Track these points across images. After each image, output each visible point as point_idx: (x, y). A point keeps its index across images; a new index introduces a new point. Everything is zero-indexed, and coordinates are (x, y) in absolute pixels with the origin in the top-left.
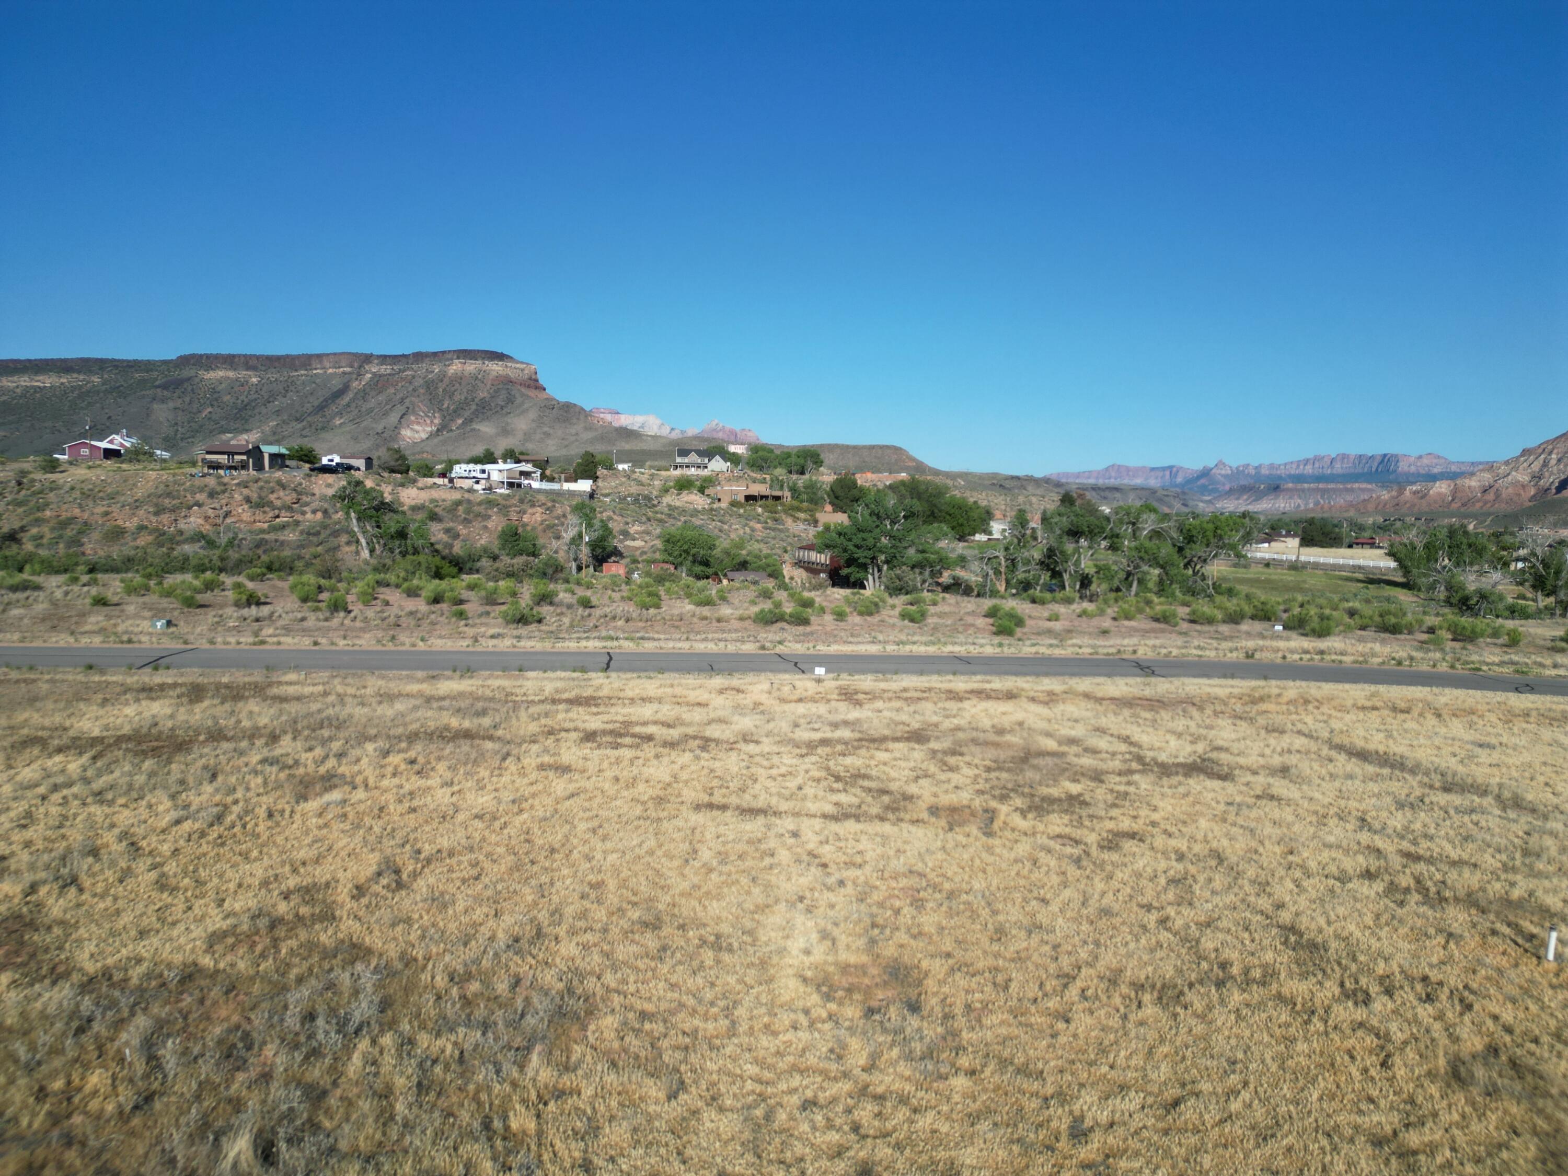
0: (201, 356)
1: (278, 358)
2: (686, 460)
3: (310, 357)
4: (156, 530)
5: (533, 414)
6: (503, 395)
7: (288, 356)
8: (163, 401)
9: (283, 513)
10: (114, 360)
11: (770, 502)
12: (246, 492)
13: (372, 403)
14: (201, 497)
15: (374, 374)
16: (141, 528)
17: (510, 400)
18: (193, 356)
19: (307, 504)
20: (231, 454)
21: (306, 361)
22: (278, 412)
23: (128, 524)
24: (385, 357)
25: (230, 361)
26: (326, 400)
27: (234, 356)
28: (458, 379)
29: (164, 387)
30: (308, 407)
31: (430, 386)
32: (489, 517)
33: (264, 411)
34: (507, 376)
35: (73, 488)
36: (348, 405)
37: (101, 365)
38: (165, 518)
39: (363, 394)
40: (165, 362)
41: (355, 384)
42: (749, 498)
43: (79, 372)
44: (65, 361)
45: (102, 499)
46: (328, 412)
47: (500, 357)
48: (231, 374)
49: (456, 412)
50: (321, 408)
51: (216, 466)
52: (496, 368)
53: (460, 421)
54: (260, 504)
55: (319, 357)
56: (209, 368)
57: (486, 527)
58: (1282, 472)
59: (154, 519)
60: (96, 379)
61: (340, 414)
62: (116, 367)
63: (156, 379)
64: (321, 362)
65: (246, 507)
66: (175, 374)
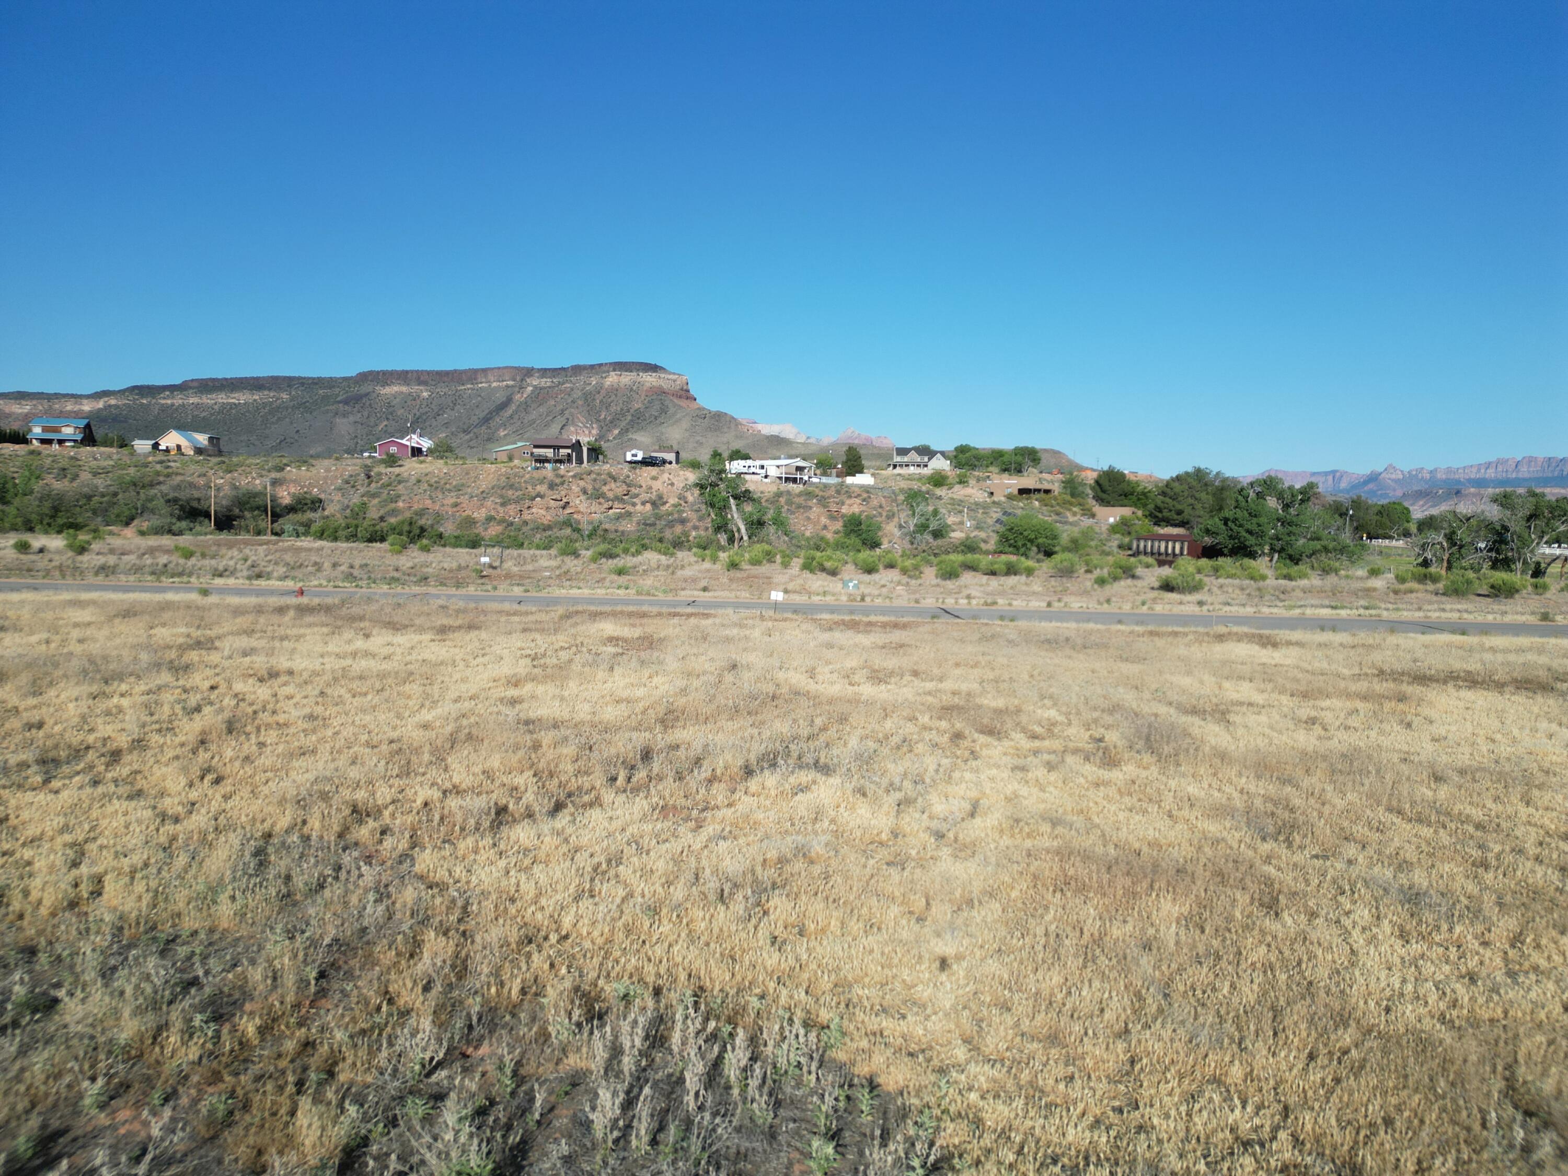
0: (378, 372)
1: (448, 373)
2: (906, 459)
3: (476, 371)
5: (685, 424)
6: (657, 405)
7: (455, 371)
8: (344, 416)
10: (299, 378)
13: (534, 415)
14: (542, 489)
15: (535, 387)
17: (664, 410)
18: (371, 373)
20: (556, 448)
21: (472, 375)
22: (447, 425)
23: (475, 515)
24: (545, 370)
25: (403, 376)
26: (490, 413)
27: (407, 372)
28: (614, 390)
29: (346, 402)
30: (475, 420)
31: (588, 398)
32: (811, 508)
33: (434, 423)
34: (660, 387)
36: (511, 417)
37: (288, 382)
39: (525, 406)
40: (345, 379)
41: (517, 397)
42: (1022, 491)
43: (270, 390)
44: (257, 379)
45: (450, 491)
46: (492, 424)
47: (654, 368)
48: (404, 389)
49: (613, 423)
50: (486, 420)
51: (542, 460)
52: (649, 379)
53: (616, 432)
54: (598, 496)
55: (485, 371)
56: (385, 384)
57: (809, 518)
58: (1461, 476)
59: (501, 510)
60: (285, 396)
61: (504, 425)
62: (303, 384)
63: (338, 395)
64: (486, 376)
65: (583, 498)
66: (355, 390)
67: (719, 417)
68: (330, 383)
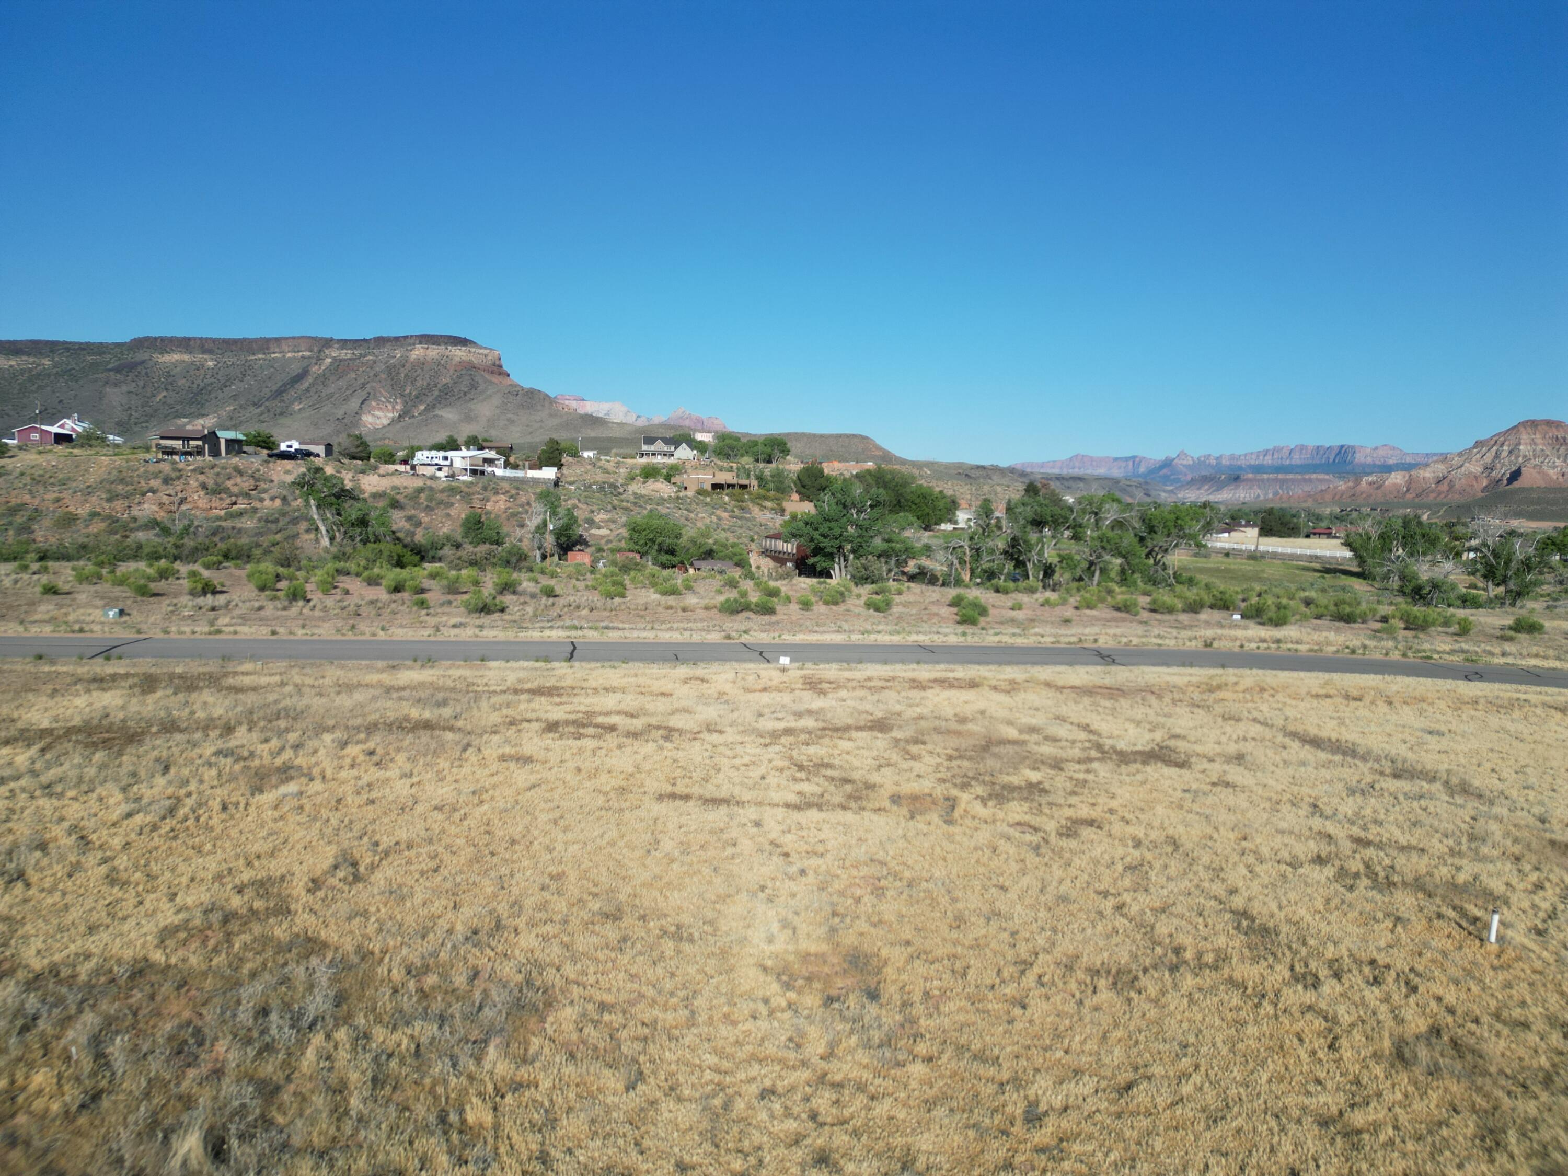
0: (155, 338)
1: (235, 341)
2: (652, 448)
3: (268, 340)
4: (109, 517)
5: (496, 401)
6: (466, 381)
7: (245, 339)
8: (116, 385)
9: (240, 500)
10: (65, 343)
11: (737, 490)
12: (202, 478)
13: (332, 388)
14: (155, 483)
15: (334, 359)
16: (94, 515)
17: (474, 386)
18: (147, 339)
19: (265, 491)
20: (186, 439)
21: (265, 344)
22: (235, 397)
23: (80, 511)
24: (346, 341)
25: (185, 344)
26: (284, 385)
27: (189, 339)
28: (421, 364)
29: (118, 370)
30: (266, 392)
31: (392, 371)
32: (452, 504)
33: (221, 395)
34: (470, 362)
35: (22, 474)
36: (307, 390)
37: (51, 347)
38: (119, 505)
39: (323, 379)
40: (118, 345)
41: (315, 369)
42: (715, 486)
43: (29, 355)
45: (53, 485)
46: (286, 397)
47: (463, 342)
48: (186, 357)
49: (419, 398)
50: (280, 393)
51: (171, 452)
52: (459, 353)
53: (422, 407)
54: (216, 491)
55: (278, 340)
56: (163, 351)
57: (448, 515)
58: (1242, 462)
59: (106, 505)
60: (47, 362)
61: (299, 399)
62: (68, 350)
63: (108, 362)
64: (279, 346)
65: (202, 493)
66: (129, 357)
67: (532, 394)
68: (100, 349)
